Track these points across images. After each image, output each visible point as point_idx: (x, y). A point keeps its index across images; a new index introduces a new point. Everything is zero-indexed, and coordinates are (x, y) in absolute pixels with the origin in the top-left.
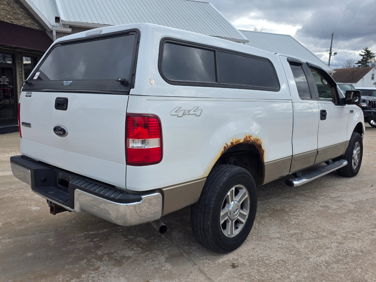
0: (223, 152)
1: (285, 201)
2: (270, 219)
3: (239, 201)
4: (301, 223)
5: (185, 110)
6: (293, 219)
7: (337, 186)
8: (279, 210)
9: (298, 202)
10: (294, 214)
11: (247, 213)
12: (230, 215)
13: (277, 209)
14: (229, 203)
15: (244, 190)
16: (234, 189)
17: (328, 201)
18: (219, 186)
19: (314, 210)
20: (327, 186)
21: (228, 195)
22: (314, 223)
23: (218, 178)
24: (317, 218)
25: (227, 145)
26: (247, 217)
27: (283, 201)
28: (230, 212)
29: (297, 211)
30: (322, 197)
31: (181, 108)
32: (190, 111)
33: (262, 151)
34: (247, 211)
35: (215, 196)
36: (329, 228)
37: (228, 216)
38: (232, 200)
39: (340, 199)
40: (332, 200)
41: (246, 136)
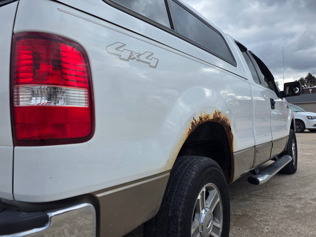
0: (190, 130)
1: (242, 204)
2: (237, 229)
3: (211, 208)
4: (276, 231)
5: (132, 52)
6: (263, 226)
7: (286, 184)
8: (241, 215)
9: (258, 204)
10: (262, 219)
11: (220, 224)
12: (203, 230)
13: (239, 215)
14: (199, 212)
15: (215, 191)
16: (204, 189)
17: (288, 200)
18: (186, 185)
19: (280, 211)
20: (276, 185)
21: (199, 200)
22: (290, 228)
23: (183, 173)
24: (289, 222)
25: (195, 121)
26: (221, 231)
27: (241, 204)
28: (203, 226)
29: (262, 215)
30: (278, 196)
31: (124, 45)
32: (140, 55)
33: (231, 136)
34: (220, 221)
35: (183, 203)
36: (311, 233)
37: (200, 232)
38: (203, 208)
39: (298, 196)
40: (291, 198)
41: (216, 112)
